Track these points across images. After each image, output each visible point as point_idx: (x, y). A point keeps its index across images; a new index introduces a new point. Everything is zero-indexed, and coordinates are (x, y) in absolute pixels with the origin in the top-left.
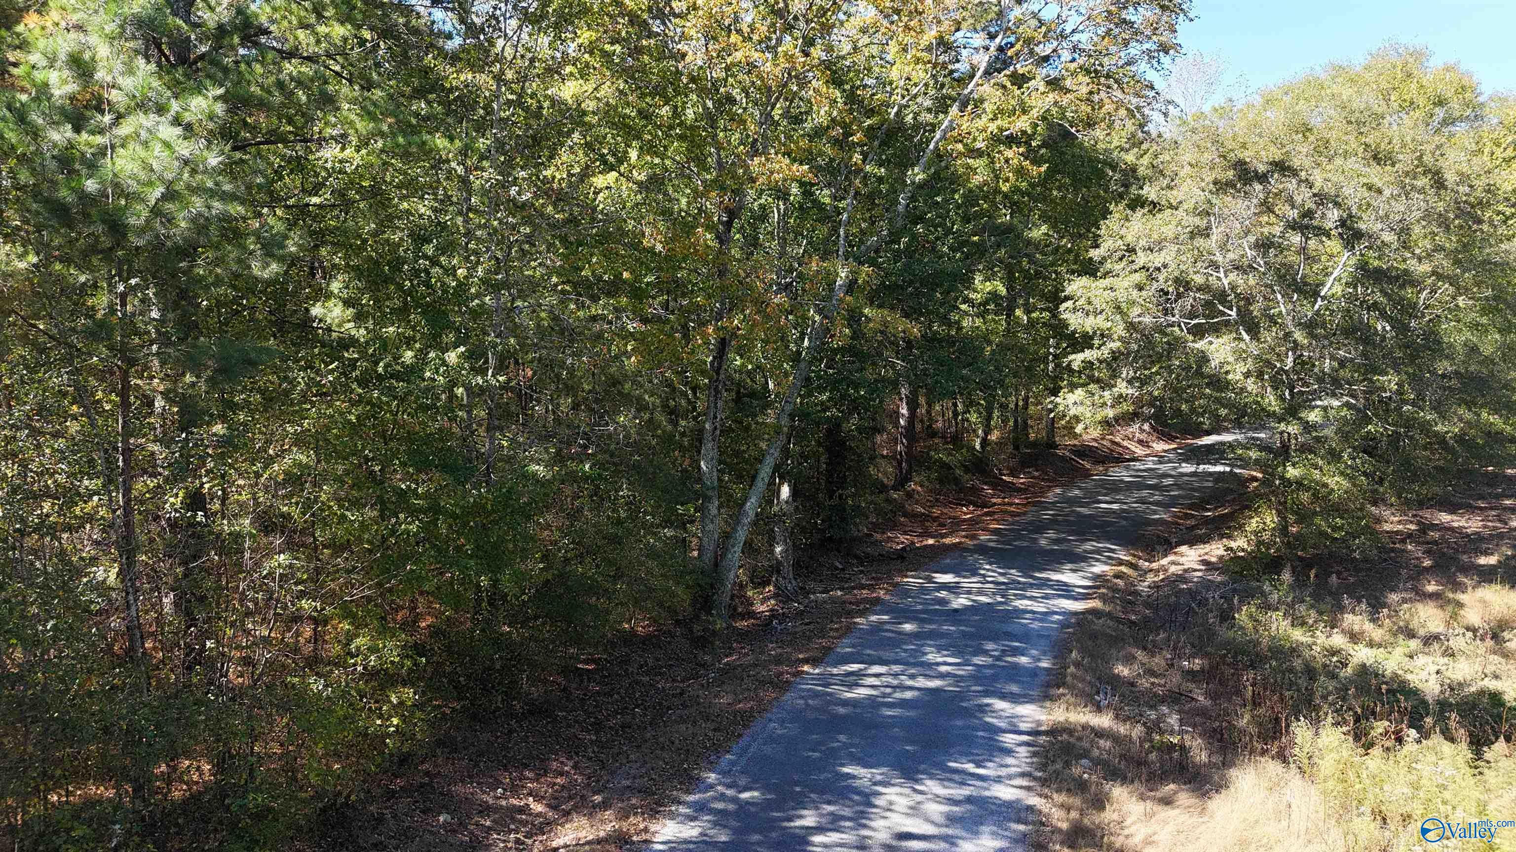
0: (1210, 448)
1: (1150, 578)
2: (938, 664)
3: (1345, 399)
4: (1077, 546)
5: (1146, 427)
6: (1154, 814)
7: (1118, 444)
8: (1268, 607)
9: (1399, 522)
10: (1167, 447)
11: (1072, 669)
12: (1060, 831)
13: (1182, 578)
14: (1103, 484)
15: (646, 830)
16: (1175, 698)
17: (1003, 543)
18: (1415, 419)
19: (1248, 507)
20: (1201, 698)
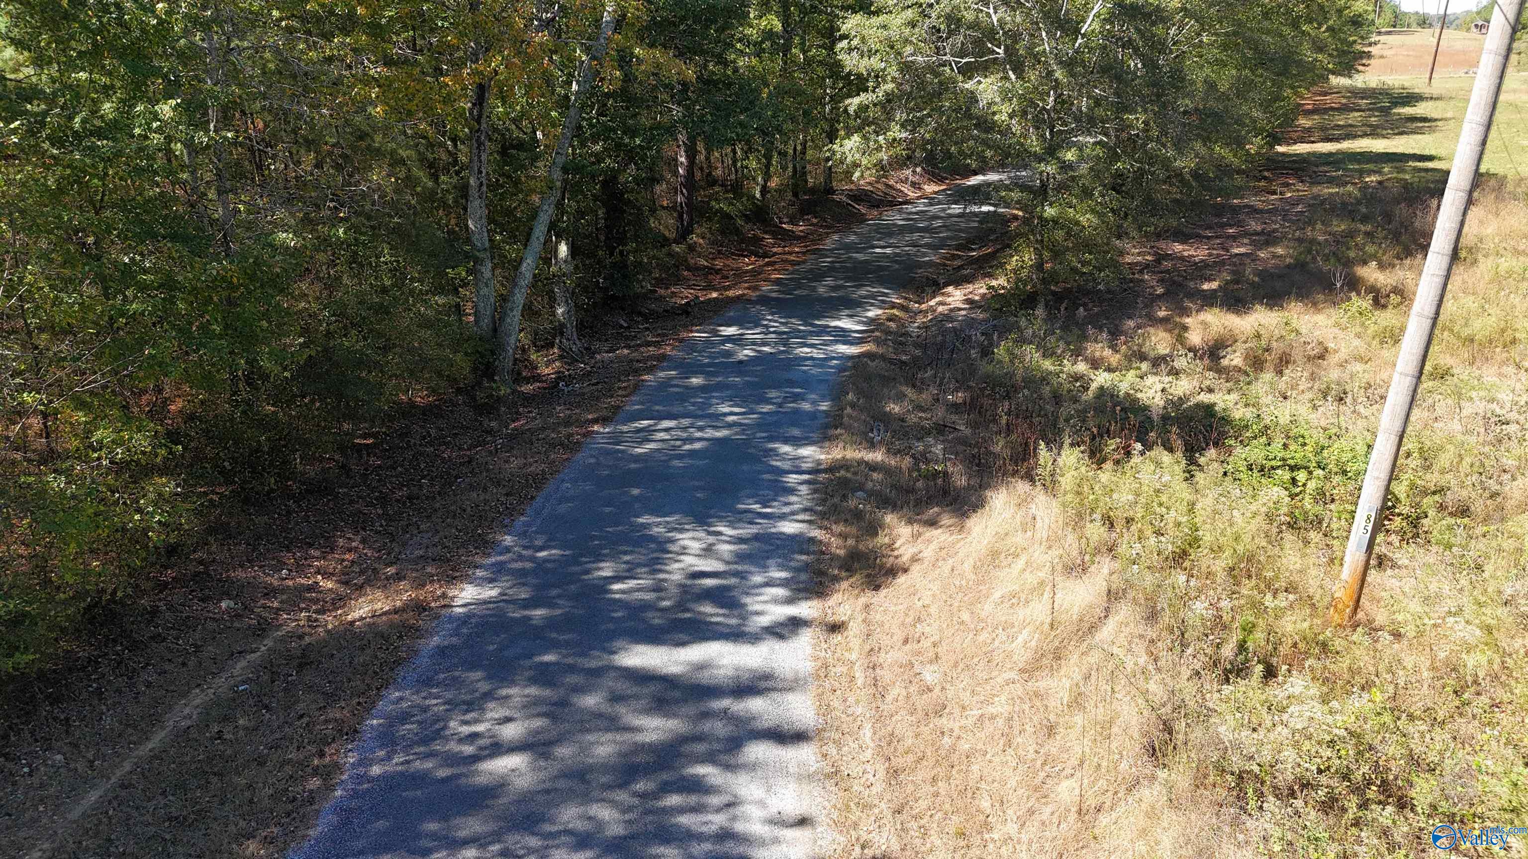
0: (976, 189)
1: (920, 320)
2: (726, 415)
3: (1100, 137)
4: (853, 292)
5: (918, 170)
6: (920, 535)
7: (891, 187)
8: (1022, 341)
9: (1139, 254)
10: (937, 188)
11: (849, 410)
12: (838, 556)
13: (948, 317)
14: (878, 229)
15: (444, 596)
16: (941, 429)
17: (783, 292)
18: (1157, 156)
19: (1009, 246)
20: (962, 428)
